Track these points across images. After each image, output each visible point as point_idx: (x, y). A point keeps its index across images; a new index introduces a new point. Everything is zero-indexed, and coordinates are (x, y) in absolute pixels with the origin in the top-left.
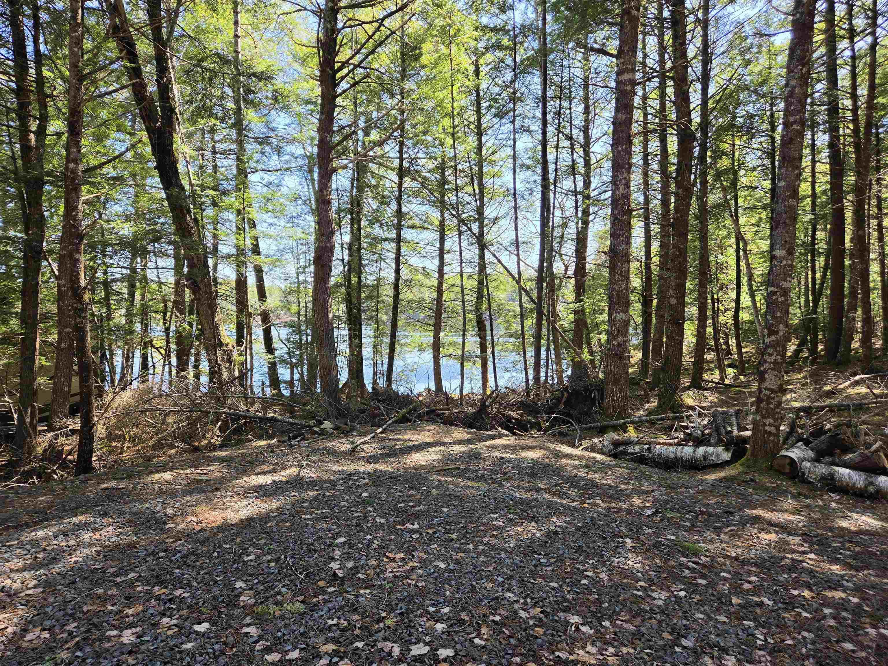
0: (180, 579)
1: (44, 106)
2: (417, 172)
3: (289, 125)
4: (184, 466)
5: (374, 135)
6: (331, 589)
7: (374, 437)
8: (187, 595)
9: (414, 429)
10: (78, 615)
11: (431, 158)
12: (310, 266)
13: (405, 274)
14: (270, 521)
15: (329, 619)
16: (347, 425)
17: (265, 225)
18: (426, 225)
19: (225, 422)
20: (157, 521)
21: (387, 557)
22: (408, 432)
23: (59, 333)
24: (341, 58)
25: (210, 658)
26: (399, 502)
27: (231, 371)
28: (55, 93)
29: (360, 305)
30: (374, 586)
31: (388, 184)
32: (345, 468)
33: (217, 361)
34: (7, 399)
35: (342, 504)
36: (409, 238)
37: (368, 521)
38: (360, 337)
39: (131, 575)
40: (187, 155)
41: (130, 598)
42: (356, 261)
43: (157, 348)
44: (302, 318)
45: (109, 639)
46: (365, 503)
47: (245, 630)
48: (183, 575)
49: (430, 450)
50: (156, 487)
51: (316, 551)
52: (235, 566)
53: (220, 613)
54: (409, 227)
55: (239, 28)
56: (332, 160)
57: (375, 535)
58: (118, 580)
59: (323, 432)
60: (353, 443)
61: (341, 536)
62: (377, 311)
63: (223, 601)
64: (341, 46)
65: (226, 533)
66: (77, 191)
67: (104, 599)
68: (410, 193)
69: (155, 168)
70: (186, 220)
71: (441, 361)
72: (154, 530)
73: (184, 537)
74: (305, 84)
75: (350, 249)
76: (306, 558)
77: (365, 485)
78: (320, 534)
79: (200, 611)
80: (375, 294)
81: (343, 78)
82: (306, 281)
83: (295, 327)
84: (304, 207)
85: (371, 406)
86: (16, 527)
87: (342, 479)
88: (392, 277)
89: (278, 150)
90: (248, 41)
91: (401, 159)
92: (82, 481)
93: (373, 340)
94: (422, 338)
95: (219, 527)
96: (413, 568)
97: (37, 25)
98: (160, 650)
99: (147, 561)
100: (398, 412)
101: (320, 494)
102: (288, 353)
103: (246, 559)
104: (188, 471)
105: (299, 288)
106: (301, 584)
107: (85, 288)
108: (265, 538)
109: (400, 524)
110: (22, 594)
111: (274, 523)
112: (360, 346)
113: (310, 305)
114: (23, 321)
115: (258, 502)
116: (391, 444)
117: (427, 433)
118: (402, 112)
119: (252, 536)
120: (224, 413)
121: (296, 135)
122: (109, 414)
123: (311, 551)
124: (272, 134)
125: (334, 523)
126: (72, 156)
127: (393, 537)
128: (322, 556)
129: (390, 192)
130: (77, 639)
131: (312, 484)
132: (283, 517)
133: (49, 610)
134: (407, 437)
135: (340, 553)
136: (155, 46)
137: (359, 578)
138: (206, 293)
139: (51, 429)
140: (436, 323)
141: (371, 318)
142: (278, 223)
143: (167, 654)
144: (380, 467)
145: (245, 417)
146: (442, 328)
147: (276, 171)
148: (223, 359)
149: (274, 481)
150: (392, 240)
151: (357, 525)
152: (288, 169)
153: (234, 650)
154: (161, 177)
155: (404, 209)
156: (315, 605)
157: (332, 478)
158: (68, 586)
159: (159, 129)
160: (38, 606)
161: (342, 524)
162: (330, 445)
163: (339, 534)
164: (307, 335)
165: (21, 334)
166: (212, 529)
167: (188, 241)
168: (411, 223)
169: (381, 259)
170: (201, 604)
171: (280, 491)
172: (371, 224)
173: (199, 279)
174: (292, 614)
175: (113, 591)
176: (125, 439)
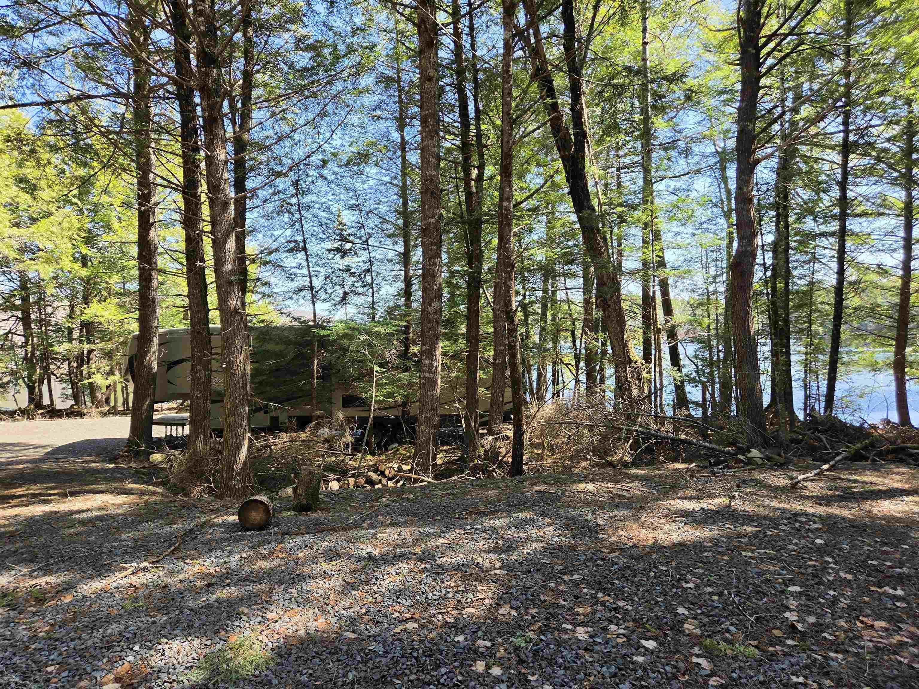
0: (621, 590)
1: (481, 156)
2: (869, 144)
3: (700, 123)
4: (603, 480)
5: (806, 111)
6: (790, 642)
7: (818, 474)
8: (630, 608)
9: (875, 470)
10: (537, 602)
11: (891, 122)
12: (722, 274)
13: (851, 275)
14: (705, 551)
15: (793, 675)
16: (780, 455)
17: (670, 235)
18: (882, 210)
19: (636, 441)
20: (590, 530)
21: (862, 622)
22: (867, 472)
23: (495, 350)
24: (766, 31)
25: (663, 678)
26: (869, 558)
27: (641, 390)
28: (489, 143)
29: (787, 315)
30: (847, 651)
31: (826, 167)
32: (787, 506)
33: (626, 378)
34: (457, 405)
35: (791, 547)
36: (857, 229)
37: (829, 573)
38: (788, 354)
39: (576, 577)
40: (596, 176)
41: (578, 597)
42: (781, 263)
43: (566, 365)
44: (713, 332)
45: (566, 631)
46: (821, 551)
47: (695, 660)
48: (623, 587)
49: (905, 498)
50: (582, 496)
51: (765, 595)
52: (674, 590)
53: (666, 635)
54: (857, 216)
55: (647, 35)
56: (754, 151)
57: (841, 592)
58: (566, 578)
59: (750, 462)
60: (792, 478)
61: (794, 585)
62: (810, 322)
63: (666, 623)
64: (767, 17)
65: (660, 554)
66: (509, 225)
67: (558, 594)
68: (858, 173)
69: (569, 193)
70: (596, 240)
71: (907, 385)
72: (590, 537)
73: (618, 549)
74: (718, 73)
75: (775, 251)
76: (754, 600)
77: (817, 529)
78: (768, 576)
79: (645, 627)
80: (808, 302)
81: (769, 54)
82: (716, 292)
83: (706, 344)
84: (715, 209)
85: (809, 437)
86: (476, 513)
87: (786, 519)
88: (831, 280)
89: (687, 152)
90: (657, 44)
91: (846, 132)
92: (519, 482)
93: (804, 357)
94: (876, 355)
95: (650, 547)
96: (902, 644)
97: (477, 87)
98: (613, 655)
99: (587, 566)
100: (848, 447)
101: (760, 531)
102: (697, 372)
103: (685, 585)
104: (609, 485)
105: (708, 299)
106: (752, 627)
107: (516, 311)
108: (703, 569)
109: (874, 585)
110: (492, 573)
111: (710, 554)
112: (788, 364)
113: (721, 318)
114: (468, 341)
115: (687, 528)
116: (844, 484)
117: (897, 477)
118: (847, 75)
119: (688, 563)
120: (636, 431)
121: (707, 133)
122: (535, 423)
123: (761, 594)
124: (679, 136)
125: (783, 568)
126: (506, 195)
127: (867, 599)
128: (773, 602)
129: (828, 176)
130: (540, 624)
131: (748, 519)
132: (720, 549)
133: (513, 591)
134: (868, 478)
135: (796, 603)
136: (570, 77)
137: (825, 638)
138: (615, 310)
139: (491, 432)
140: (899, 335)
141: (801, 331)
142: (685, 231)
143: (620, 660)
144: (836, 510)
145: (656, 437)
146: (909, 342)
147: (684, 175)
148: (633, 376)
149: (702, 508)
150: (832, 234)
151: (814, 576)
152: (698, 171)
153: (687, 677)
154: (574, 201)
155: (850, 194)
156: (772, 655)
157: (771, 515)
158: (525, 573)
159: (573, 156)
160: (505, 586)
161: (794, 571)
162: (761, 476)
163: (791, 582)
164: (719, 351)
165: (467, 352)
166: (644, 547)
167: (599, 260)
168: (859, 210)
169: (814, 259)
170: (645, 620)
171: (711, 520)
172: (800, 218)
173: (608, 297)
174: (747, 658)
175: (562, 588)
176: (544, 447)
